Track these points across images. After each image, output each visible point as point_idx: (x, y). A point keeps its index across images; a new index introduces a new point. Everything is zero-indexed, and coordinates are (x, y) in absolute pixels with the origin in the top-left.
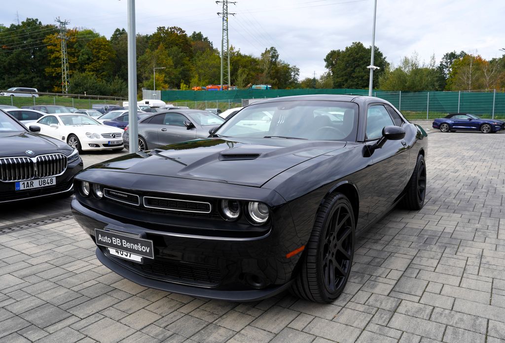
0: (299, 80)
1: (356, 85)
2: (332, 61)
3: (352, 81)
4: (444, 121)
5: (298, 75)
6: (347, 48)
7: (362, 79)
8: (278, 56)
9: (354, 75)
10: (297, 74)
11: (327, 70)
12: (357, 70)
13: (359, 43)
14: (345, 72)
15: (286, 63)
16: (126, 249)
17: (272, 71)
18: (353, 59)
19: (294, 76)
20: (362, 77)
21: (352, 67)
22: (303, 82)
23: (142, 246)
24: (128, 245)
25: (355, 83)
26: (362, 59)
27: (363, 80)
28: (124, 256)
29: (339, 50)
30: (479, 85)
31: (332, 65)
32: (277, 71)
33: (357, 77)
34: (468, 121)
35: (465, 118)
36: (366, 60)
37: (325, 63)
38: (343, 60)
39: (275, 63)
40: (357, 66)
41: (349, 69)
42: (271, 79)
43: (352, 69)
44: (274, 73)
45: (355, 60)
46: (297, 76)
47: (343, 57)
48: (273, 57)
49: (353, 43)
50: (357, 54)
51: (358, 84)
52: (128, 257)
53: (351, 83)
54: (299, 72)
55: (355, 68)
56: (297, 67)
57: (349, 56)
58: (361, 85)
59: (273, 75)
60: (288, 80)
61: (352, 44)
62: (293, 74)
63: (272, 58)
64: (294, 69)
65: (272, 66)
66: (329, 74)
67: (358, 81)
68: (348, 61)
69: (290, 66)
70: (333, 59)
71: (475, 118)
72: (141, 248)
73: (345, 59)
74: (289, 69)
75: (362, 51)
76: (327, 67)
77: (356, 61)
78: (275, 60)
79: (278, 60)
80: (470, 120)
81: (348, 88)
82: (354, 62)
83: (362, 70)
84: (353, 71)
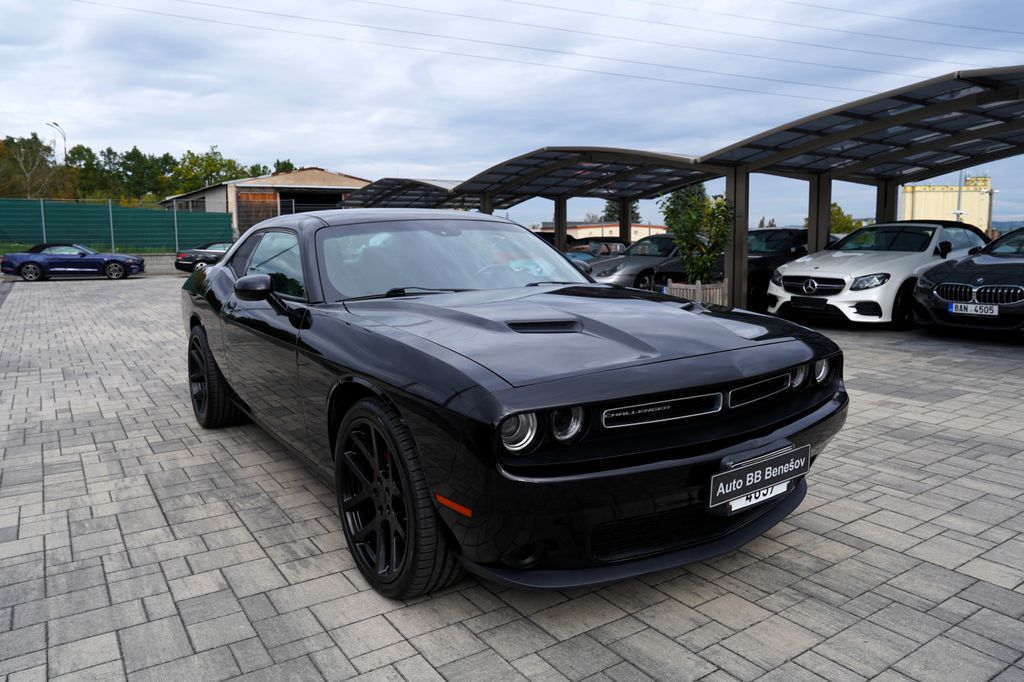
4: (27, 260)
16: (768, 482)
23: (795, 461)
24: (775, 472)
28: (761, 499)
30: (13, 187)
34: (79, 257)
35: (72, 252)
52: (768, 496)
71: (91, 253)
72: (794, 465)
80: (83, 255)
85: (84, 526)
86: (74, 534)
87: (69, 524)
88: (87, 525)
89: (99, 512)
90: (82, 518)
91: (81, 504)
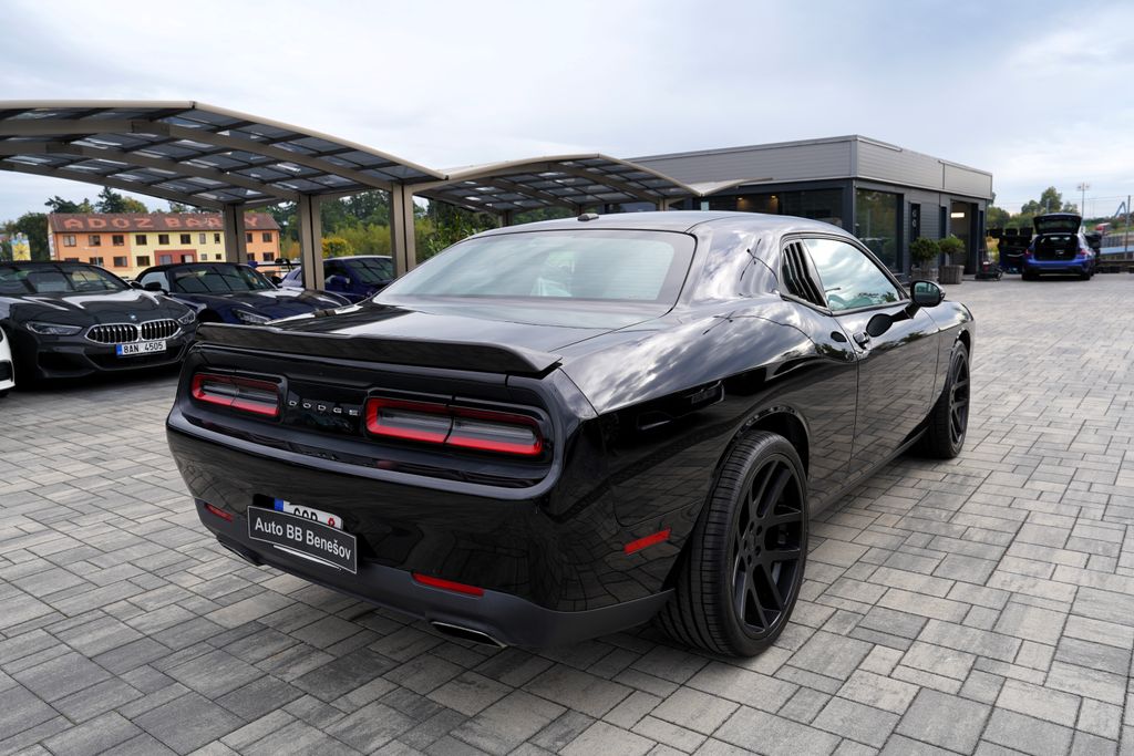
85: (1104, 548)
86: (1118, 546)
87: (1119, 558)
88: (1100, 549)
89: (1080, 559)
90: (1102, 559)
91: (1095, 575)
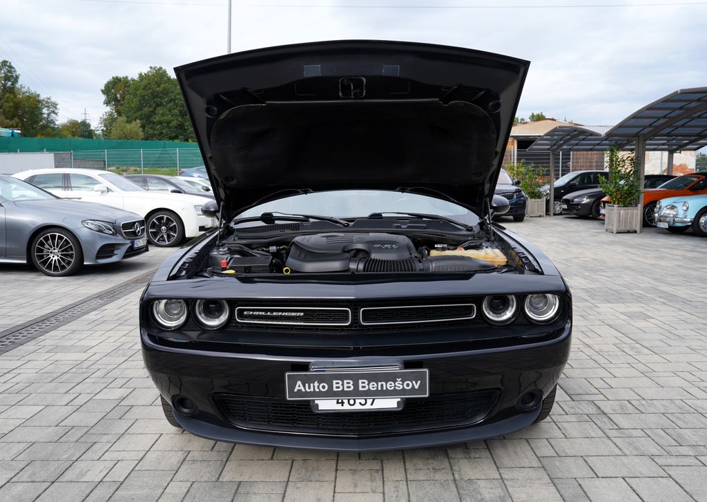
0: (57, 123)
1: (159, 135)
2: (116, 95)
3: (151, 128)
5: (56, 114)
6: (141, 75)
7: (168, 125)
8: (17, 77)
9: (156, 118)
10: (54, 112)
11: (108, 109)
12: (160, 111)
13: (161, 68)
14: (140, 112)
15: (33, 90)
16: (368, 394)
17: (7, 104)
18: (152, 93)
19: (49, 115)
20: (169, 123)
21: (150, 106)
22: (65, 127)
23: (403, 381)
24: (373, 386)
25: (157, 132)
26: (167, 94)
27: (170, 128)
28: (357, 407)
29: (127, 77)
31: (116, 100)
32: (17, 106)
33: (161, 123)
36: (173, 97)
37: (103, 98)
38: (135, 95)
39: (12, 90)
40: (158, 105)
41: (145, 109)
42: (7, 118)
43: (151, 109)
44: (10, 107)
45: (155, 95)
46: (53, 115)
47: (136, 89)
48: (7, 78)
49: (151, 68)
50: (159, 86)
51: (162, 133)
52: (368, 407)
53: (151, 131)
54: (56, 108)
55: (155, 109)
56: (53, 100)
57: (145, 88)
58: (166, 135)
59: (9, 112)
60: (37, 122)
61: (149, 70)
62: (45, 111)
63: (5, 80)
64: (47, 102)
65: (8, 95)
66: (111, 115)
67: (162, 130)
68: (144, 96)
69: (41, 98)
70: (117, 91)
72: (403, 385)
73: (138, 92)
74: (39, 101)
75: (165, 82)
76: (107, 103)
77: (157, 96)
78: (12, 84)
79: (18, 85)
81: (147, 140)
82: (154, 98)
83: (168, 112)
84: (153, 112)
